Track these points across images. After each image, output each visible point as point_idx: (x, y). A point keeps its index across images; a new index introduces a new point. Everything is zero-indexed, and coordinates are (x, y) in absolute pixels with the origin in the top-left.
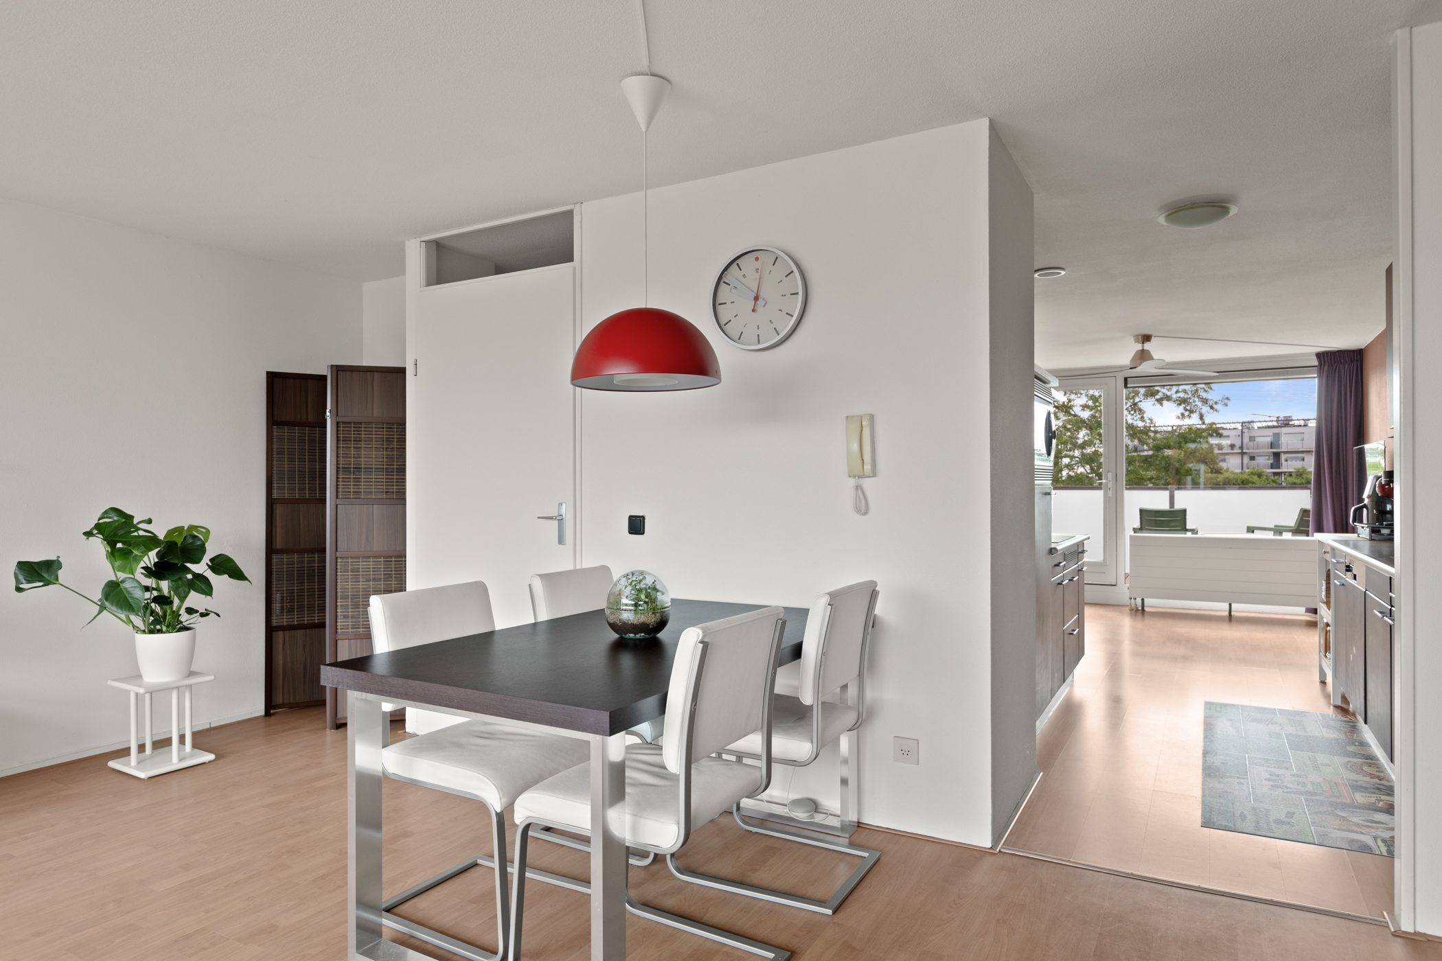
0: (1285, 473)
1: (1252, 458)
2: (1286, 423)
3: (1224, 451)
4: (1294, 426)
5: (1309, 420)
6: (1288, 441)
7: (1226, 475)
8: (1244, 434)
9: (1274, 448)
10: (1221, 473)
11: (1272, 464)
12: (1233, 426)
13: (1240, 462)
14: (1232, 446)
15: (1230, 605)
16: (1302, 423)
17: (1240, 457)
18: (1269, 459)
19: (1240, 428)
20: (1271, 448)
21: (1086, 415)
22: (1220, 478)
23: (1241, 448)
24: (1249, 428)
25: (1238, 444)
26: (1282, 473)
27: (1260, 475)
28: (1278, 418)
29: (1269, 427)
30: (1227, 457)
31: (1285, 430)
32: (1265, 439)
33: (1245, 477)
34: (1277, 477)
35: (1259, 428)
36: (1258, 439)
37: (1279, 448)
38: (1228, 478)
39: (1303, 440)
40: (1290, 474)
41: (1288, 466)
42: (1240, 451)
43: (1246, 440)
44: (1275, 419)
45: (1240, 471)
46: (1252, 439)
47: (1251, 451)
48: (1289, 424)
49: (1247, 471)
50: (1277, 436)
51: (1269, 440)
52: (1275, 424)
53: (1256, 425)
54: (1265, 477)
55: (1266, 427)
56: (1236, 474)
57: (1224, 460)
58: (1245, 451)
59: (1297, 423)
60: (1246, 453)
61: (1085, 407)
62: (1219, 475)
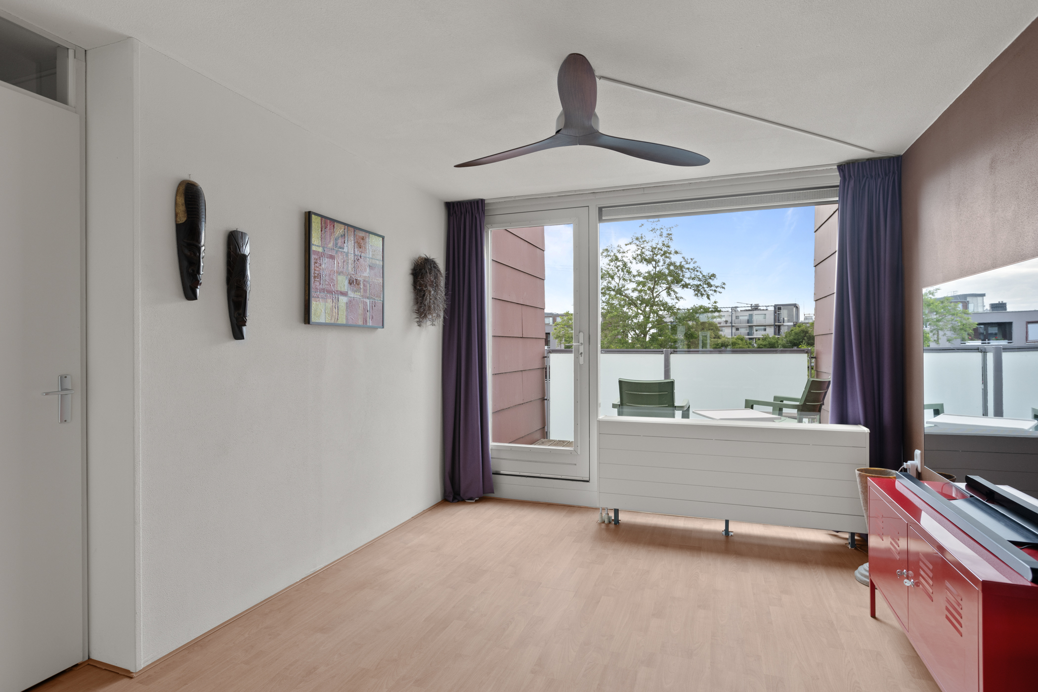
0: (756, 338)
1: (737, 329)
2: (756, 308)
3: (722, 325)
4: (760, 310)
5: (768, 306)
6: (758, 319)
7: (723, 339)
8: (733, 315)
9: (750, 323)
10: (720, 338)
11: (748, 333)
12: (726, 310)
13: (731, 331)
14: (726, 322)
15: (727, 522)
16: (765, 308)
17: (730, 328)
18: (747, 330)
19: (731, 311)
20: (748, 323)
21: (635, 295)
22: (720, 341)
23: (731, 323)
24: (735, 311)
25: (729, 320)
26: (754, 338)
27: (742, 339)
28: (751, 305)
29: (747, 310)
30: (723, 328)
31: (755, 312)
32: (744, 318)
33: (734, 340)
34: (751, 341)
35: (741, 311)
36: (741, 318)
37: (752, 323)
38: (724, 341)
39: (765, 318)
40: (759, 339)
41: (758, 334)
42: (730, 325)
43: (734, 318)
44: (750, 306)
45: (730, 337)
46: (737, 317)
47: (737, 325)
48: (757, 309)
49: (735, 337)
50: (751, 316)
51: (746, 318)
52: (750, 308)
53: (739, 309)
54: (745, 341)
55: (745, 310)
56: (729, 338)
57: (722, 331)
58: (733, 325)
59: (762, 308)
60: (734, 326)
61: (634, 290)
62: (719, 340)
